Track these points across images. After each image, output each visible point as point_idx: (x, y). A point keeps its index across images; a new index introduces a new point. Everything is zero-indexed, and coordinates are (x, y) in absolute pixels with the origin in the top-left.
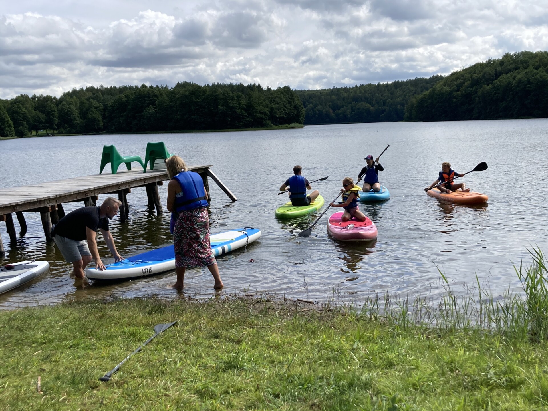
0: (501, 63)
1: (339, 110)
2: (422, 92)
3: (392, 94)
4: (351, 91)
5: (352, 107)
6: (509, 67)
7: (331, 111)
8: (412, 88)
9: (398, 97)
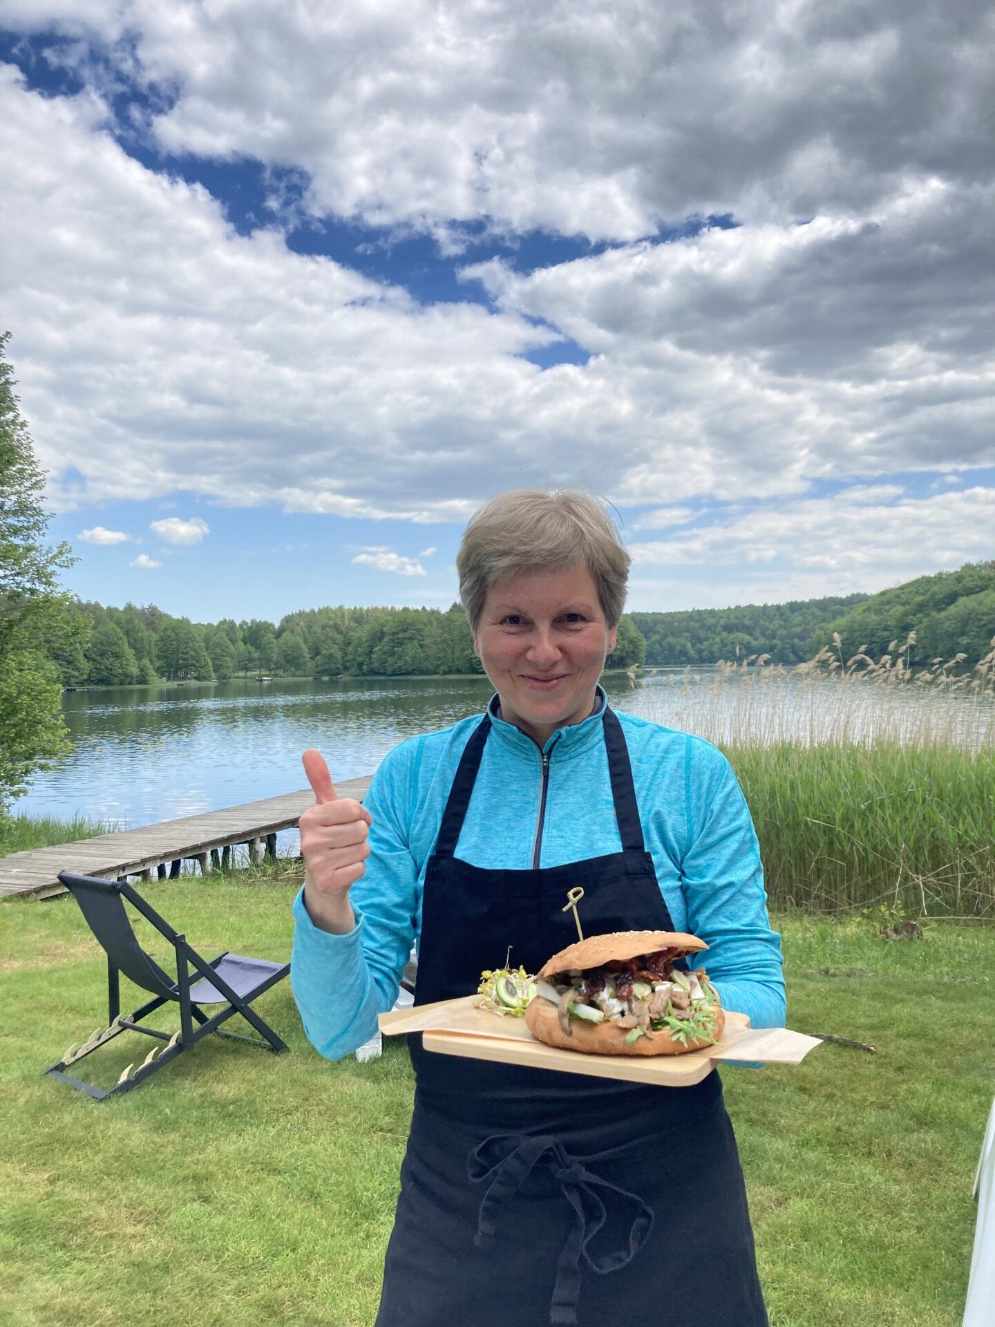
0: (959, 578)
1: (701, 643)
2: (834, 618)
3: (786, 621)
4: (721, 615)
5: (722, 641)
6: (970, 585)
7: (689, 645)
8: (819, 613)
9: (796, 626)
